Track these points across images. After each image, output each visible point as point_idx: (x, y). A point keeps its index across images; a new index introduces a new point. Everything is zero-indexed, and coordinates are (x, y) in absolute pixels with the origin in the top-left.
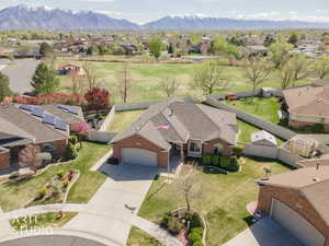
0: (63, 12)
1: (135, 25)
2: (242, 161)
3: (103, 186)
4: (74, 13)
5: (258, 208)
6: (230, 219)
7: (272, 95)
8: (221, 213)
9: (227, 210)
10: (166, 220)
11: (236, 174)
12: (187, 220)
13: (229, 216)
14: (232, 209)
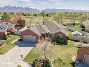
0: (20, 7)
1: (39, 11)
2: (69, 41)
3: (13, 48)
4: (23, 7)
5: (77, 59)
6: (64, 63)
7: (78, 24)
8: (60, 60)
9: (63, 59)
10: (34, 63)
11: (67, 45)
12: (44, 63)
13: (64, 62)
14: (65, 59)
